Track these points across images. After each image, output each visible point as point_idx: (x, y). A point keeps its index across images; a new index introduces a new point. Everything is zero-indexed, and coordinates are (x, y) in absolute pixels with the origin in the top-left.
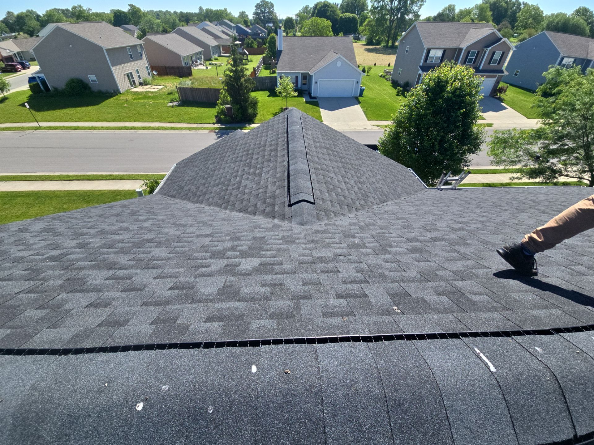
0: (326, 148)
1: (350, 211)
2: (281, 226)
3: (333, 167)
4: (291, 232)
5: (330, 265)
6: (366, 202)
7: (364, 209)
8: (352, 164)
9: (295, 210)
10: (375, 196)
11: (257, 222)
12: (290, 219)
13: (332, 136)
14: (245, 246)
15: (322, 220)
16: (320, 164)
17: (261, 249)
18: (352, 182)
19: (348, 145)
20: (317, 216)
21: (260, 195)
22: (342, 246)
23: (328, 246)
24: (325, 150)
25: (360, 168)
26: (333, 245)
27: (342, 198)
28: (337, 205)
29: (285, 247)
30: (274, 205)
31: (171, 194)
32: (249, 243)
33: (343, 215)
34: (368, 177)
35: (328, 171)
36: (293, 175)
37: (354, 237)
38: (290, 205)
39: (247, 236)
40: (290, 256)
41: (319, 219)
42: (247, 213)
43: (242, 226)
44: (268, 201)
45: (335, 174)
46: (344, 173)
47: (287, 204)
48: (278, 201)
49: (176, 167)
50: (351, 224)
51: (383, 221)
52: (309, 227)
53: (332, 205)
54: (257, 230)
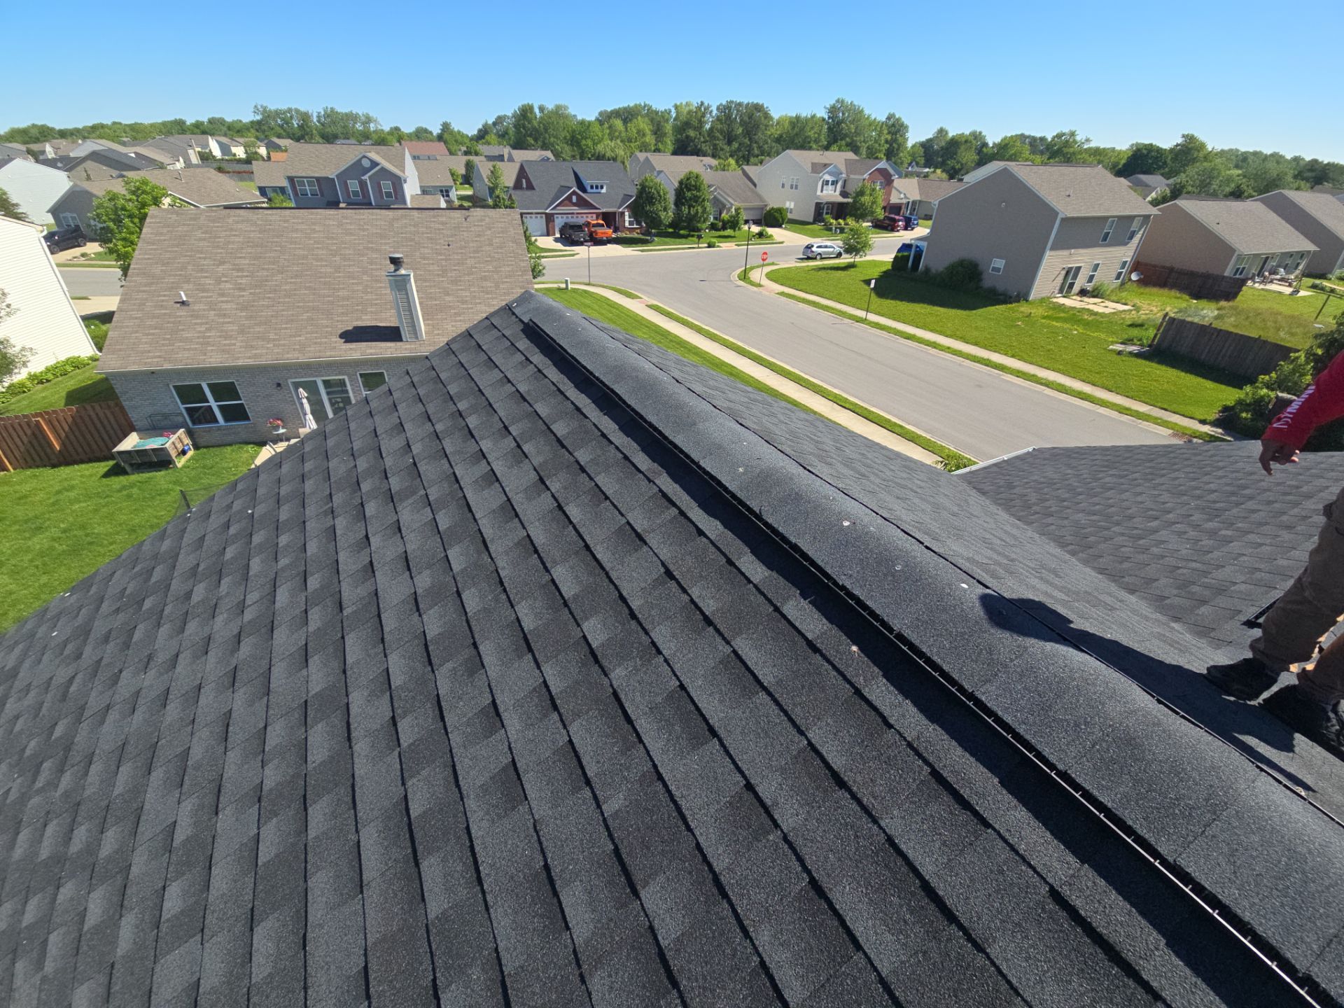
11: (1123, 597)
21: (1182, 571)
30: (1204, 603)
31: (982, 486)
38: (1251, 624)
44: (1195, 589)
48: (1223, 602)
49: (1028, 453)
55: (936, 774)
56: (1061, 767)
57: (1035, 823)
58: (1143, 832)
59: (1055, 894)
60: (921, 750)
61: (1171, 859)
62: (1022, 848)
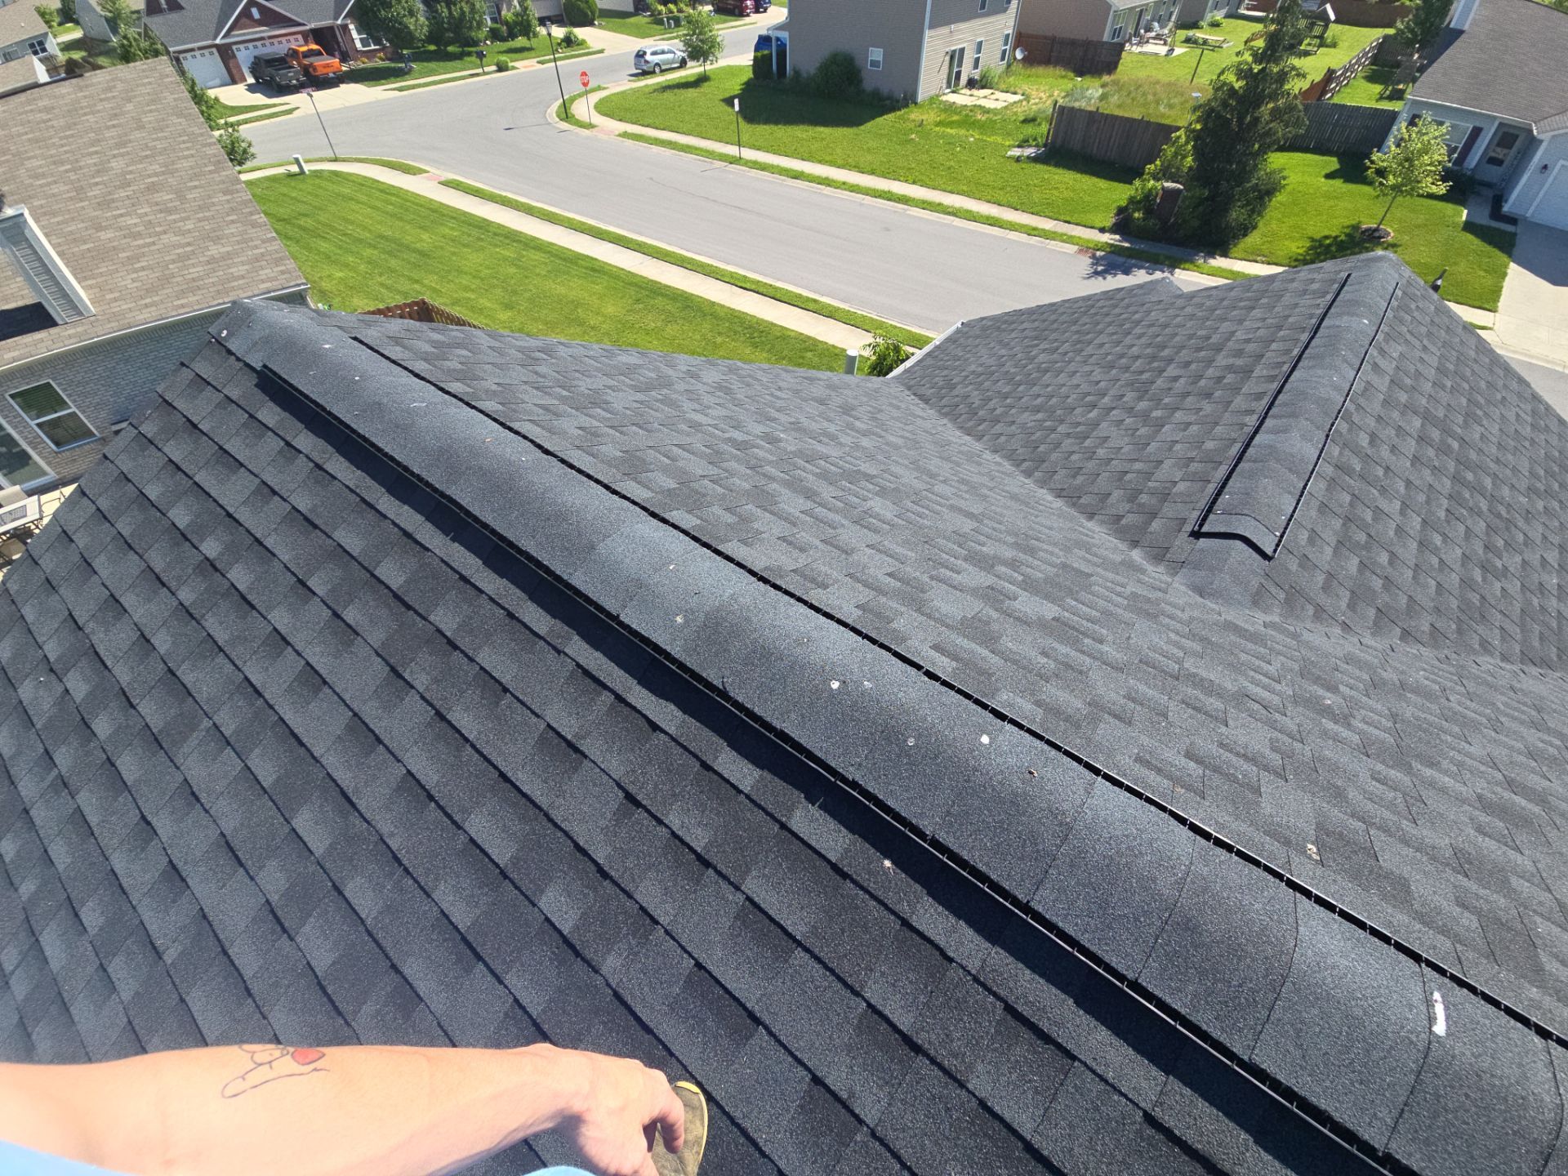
1: (1377, 629)
2: (1143, 571)
3: (1408, 483)
4: (1160, 594)
5: (1214, 704)
6: (1459, 631)
7: (1436, 645)
8: (1493, 499)
9: (1202, 550)
10: (1516, 631)
11: (1087, 535)
12: (1176, 566)
14: (1040, 571)
15: (1266, 610)
17: (1071, 593)
18: (1454, 555)
20: (1257, 593)
21: (1128, 477)
22: (1278, 687)
23: (1237, 668)
25: (1521, 523)
26: (1252, 673)
27: (1377, 584)
28: (1346, 596)
29: (1127, 615)
30: (1154, 515)
31: (922, 391)
32: (1051, 571)
33: (1346, 627)
34: (1536, 562)
36: (1255, 461)
37: (1333, 689)
38: (1196, 535)
39: (1052, 553)
40: (1129, 638)
41: (1258, 600)
42: (1074, 505)
43: (1050, 528)
44: (1144, 498)
45: (1405, 506)
46: (1442, 514)
47: (1188, 528)
48: (1168, 510)
49: (958, 331)
50: (1349, 659)
51: (1473, 705)
52: (1216, 607)
53: (1326, 588)
54: (1082, 553)
55: (1010, 1009)
56: (1130, 975)
57: (1117, 1042)
58: (1216, 1034)
59: (1149, 1119)
60: (989, 983)
61: (1246, 1058)
62: (1110, 1075)
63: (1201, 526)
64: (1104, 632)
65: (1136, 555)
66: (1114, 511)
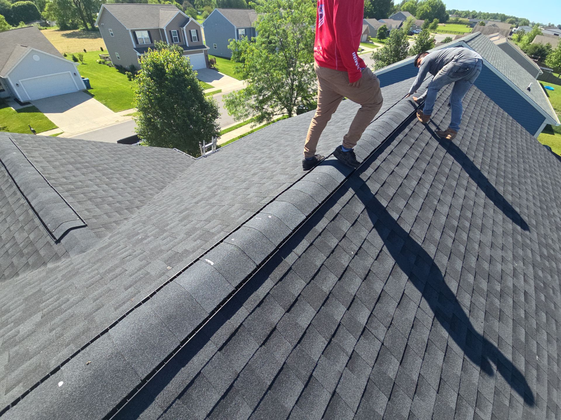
0: (71, 163)
1: (132, 213)
2: (59, 267)
3: (90, 180)
4: (72, 266)
5: (118, 271)
6: (145, 197)
7: (146, 204)
8: (112, 168)
9: (66, 243)
10: (151, 187)
11: (23, 281)
12: (66, 254)
13: (72, 147)
14: (18, 312)
15: (105, 235)
16: (71, 183)
17: (39, 303)
18: (122, 185)
19: (97, 150)
20: (97, 235)
22: (128, 248)
23: (114, 256)
24: (71, 166)
25: (123, 168)
26: (119, 252)
27: (118, 205)
28: (116, 213)
29: (68, 283)
30: (37, 251)
32: (22, 307)
33: (126, 219)
34: (137, 172)
35: (87, 186)
36: (41, 210)
37: (138, 234)
38: (58, 241)
39: (16, 302)
40: (76, 288)
41: (99, 236)
42: (5, 279)
43: (6, 296)
44: (25, 251)
45: (97, 185)
46: (107, 180)
47: (53, 242)
48: (39, 245)
50: (134, 224)
52: (92, 250)
53: (110, 217)
54: (28, 288)
63: (55, 238)
64: (66, 297)
65: (50, 266)
66: (22, 265)
